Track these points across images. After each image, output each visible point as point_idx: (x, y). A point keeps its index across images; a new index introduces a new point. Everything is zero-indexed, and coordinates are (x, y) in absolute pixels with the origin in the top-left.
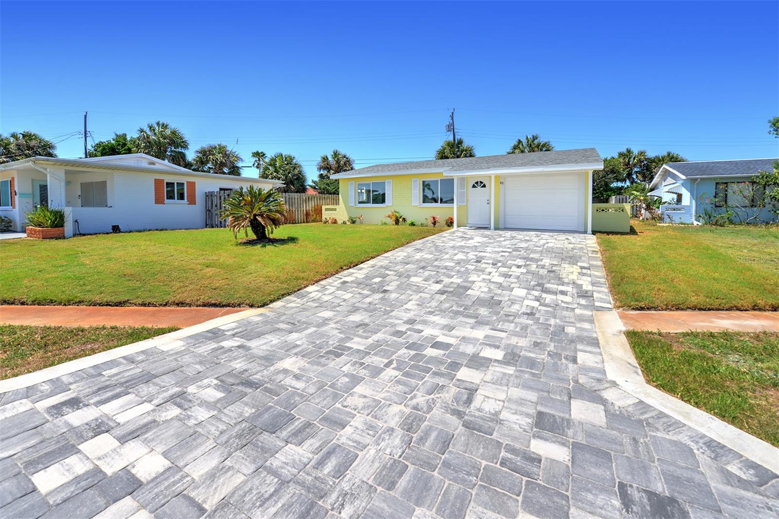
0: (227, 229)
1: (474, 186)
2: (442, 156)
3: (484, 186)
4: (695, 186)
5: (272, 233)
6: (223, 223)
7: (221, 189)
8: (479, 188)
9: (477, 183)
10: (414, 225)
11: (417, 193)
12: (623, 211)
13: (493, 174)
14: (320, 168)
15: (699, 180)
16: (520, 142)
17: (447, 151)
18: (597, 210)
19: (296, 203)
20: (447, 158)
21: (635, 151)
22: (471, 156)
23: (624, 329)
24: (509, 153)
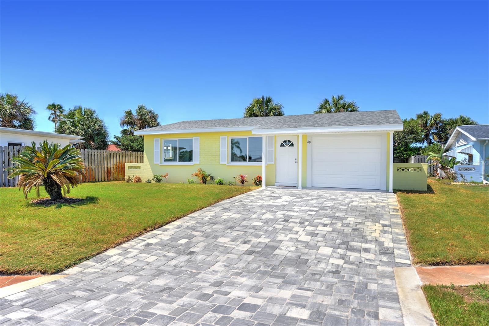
0: (17, 188)
1: (282, 145)
2: (251, 114)
3: (292, 145)
4: (484, 148)
5: (68, 192)
6: (12, 181)
7: (9, 144)
8: (287, 146)
9: (285, 142)
10: (222, 184)
11: (226, 150)
12: (421, 170)
13: (300, 133)
14: (123, 124)
15: (487, 142)
16: (326, 101)
17: (256, 110)
18: (398, 170)
19: (96, 160)
20: (256, 116)
21: (432, 114)
22: (280, 114)
23: (421, 284)
24: (316, 113)
